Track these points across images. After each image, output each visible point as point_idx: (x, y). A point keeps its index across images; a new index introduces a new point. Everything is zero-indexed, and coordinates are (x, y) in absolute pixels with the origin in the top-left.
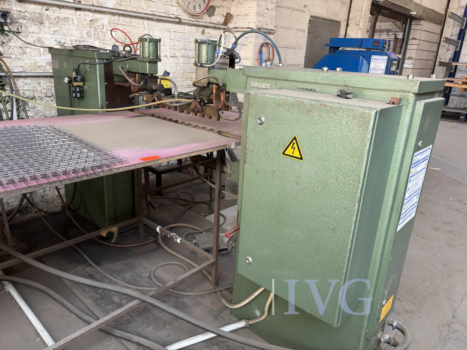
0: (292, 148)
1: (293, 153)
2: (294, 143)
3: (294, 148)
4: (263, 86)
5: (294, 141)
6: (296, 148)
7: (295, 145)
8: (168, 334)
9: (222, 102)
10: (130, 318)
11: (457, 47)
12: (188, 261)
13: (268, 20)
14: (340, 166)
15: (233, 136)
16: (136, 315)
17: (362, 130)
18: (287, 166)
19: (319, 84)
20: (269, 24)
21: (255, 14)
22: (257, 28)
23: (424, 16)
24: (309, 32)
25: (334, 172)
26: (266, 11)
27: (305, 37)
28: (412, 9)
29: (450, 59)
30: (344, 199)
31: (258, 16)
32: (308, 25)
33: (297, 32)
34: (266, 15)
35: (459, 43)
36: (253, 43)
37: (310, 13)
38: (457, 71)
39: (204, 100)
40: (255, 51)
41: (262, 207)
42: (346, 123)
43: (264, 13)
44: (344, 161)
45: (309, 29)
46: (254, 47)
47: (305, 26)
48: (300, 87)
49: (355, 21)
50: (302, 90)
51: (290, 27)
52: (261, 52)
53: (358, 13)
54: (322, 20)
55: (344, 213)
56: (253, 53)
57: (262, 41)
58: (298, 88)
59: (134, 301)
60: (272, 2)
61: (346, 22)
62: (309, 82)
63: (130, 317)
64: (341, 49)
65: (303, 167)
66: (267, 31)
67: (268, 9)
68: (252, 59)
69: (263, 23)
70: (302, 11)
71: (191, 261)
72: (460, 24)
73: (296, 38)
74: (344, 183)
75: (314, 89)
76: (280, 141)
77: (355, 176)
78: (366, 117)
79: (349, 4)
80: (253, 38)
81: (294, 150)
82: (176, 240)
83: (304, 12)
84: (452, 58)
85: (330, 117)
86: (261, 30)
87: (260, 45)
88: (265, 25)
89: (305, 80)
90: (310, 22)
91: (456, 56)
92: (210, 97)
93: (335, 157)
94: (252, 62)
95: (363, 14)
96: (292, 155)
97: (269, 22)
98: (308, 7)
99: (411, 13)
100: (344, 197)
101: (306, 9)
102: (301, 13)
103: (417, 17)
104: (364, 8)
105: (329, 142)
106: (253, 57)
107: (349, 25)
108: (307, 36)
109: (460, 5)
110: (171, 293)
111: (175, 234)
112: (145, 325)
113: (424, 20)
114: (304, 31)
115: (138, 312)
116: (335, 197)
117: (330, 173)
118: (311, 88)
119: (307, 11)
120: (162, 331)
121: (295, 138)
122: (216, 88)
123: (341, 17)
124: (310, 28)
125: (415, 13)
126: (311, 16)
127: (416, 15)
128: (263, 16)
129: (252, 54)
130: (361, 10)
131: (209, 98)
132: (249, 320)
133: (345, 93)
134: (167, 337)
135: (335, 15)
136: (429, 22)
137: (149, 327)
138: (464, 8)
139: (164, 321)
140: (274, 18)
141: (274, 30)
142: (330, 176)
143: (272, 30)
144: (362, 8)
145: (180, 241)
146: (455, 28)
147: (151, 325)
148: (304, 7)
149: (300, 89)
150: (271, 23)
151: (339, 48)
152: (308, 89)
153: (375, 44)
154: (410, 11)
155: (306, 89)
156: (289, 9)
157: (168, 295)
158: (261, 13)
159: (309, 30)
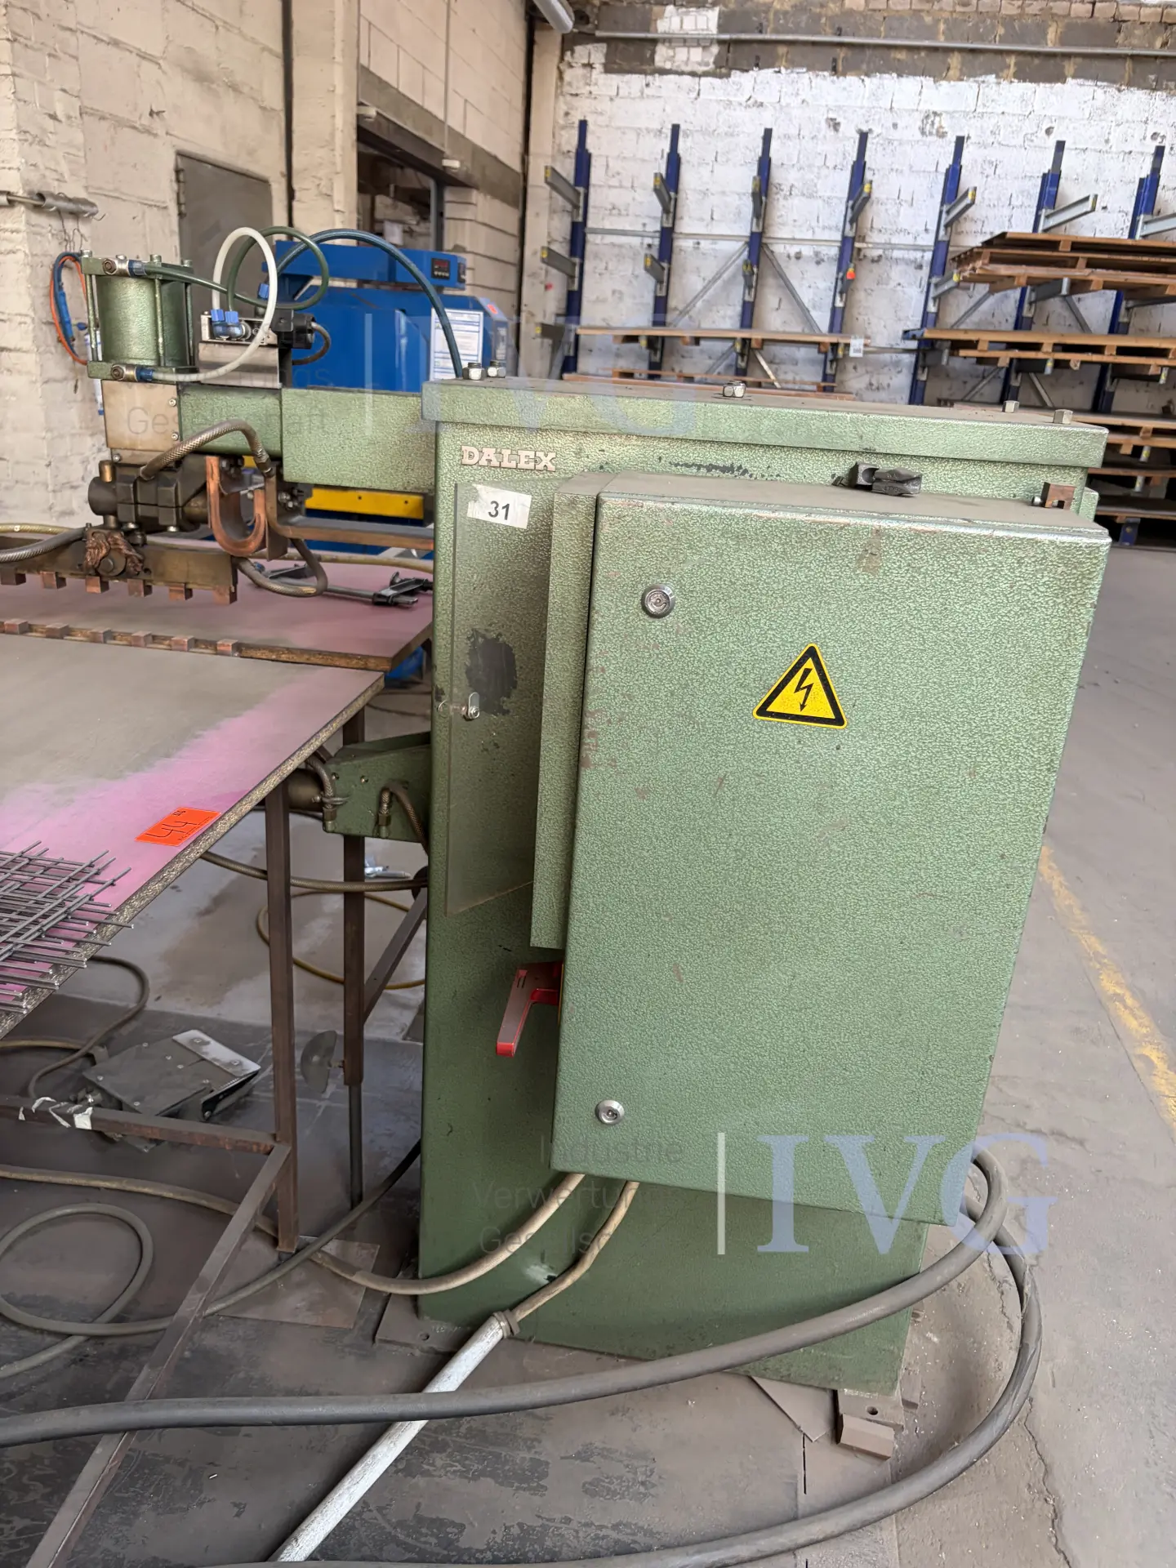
0: (798, 689)
1: (803, 706)
2: (807, 672)
3: (809, 687)
4: (523, 460)
5: (809, 664)
6: (818, 687)
7: (813, 678)
8: (235, 1505)
9: (261, 528)
10: (27, 1522)
11: (572, 277)
12: (114, 1185)
13: (63, 162)
14: (989, 726)
15: (306, 656)
16: (47, 1497)
17: (1065, 605)
18: (777, 752)
19: (762, 446)
20: (67, 176)
21: (13, 134)
22: (30, 193)
23: (477, 176)
24: (181, 215)
25: (966, 748)
26: (50, 124)
27: (172, 232)
28: (447, 151)
29: (558, 315)
30: (999, 829)
31: (26, 144)
32: (175, 186)
33: (144, 213)
34: (51, 140)
35: (574, 265)
36: (20, 256)
37: (176, 142)
38: (581, 353)
39: (162, 522)
40: (36, 287)
41: (667, 915)
42: (1011, 587)
43: (44, 131)
44: (1001, 710)
45: (179, 204)
46: (28, 271)
47: (165, 190)
48: (685, 459)
49: (317, 182)
50: (694, 470)
51: (116, 190)
52: (57, 293)
53: (322, 153)
54: (216, 169)
55: (998, 873)
56: (30, 295)
57: (55, 250)
58: (676, 465)
59: (98, 1450)
60: (64, 91)
61: (284, 181)
62: (721, 443)
63: (23, 1517)
64: (316, 281)
65: (844, 749)
66: (71, 206)
67: (53, 117)
68: (28, 320)
69: (47, 173)
70: (148, 131)
71: (125, 1180)
72: (569, 207)
73: (144, 236)
74: (1002, 778)
75: (740, 467)
76: (749, 668)
77: (1039, 751)
78: (1081, 563)
79: (282, 116)
80: (17, 231)
81: (807, 694)
82: (65, 1124)
83: (155, 135)
84: (562, 311)
85: (952, 570)
86: (49, 201)
87: (49, 262)
88: (56, 183)
89: (711, 436)
90: (181, 177)
91: (573, 304)
92: (186, 509)
93: (968, 702)
94: (31, 336)
95: (338, 160)
96: (798, 712)
97: (64, 168)
98: (163, 119)
99: (446, 163)
100: (998, 825)
101: (157, 126)
102: (145, 138)
103: (461, 178)
104: (339, 136)
105: (948, 653)
106: (32, 314)
107: (297, 195)
108: (176, 228)
109: (559, 145)
110: (130, 1340)
111: (48, 1099)
112: (115, 1518)
113: (476, 187)
114: (165, 208)
115: (43, 1480)
116: (967, 829)
117: (950, 754)
118: (728, 464)
119: (161, 132)
120: (201, 1504)
121: (811, 653)
122: (222, 471)
123: (269, 165)
124: (182, 200)
125: (456, 164)
126: (180, 154)
127: (460, 169)
128: (42, 143)
129: (28, 301)
130: (329, 144)
131: (183, 511)
132: (513, 1307)
133: (897, 478)
134: (238, 1515)
135: (251, 153)
136: (489, 197)
137: (136, 1514)
138: (573, 155)
139: (181, 1464)
140: (81, 154)
141: (93, 205)
142: (951, 763)
143: (85, 202)
144: (333, 135)
145: (93, 1119)
146: (556, 218)
147: (140, 1503)
148: (151, 113)
149: (684, 470)
150: (73, 173)
151: (309, 278)
152: (716, 468)
153: (439, 270)
154: (441, 154)
155: (710, 468)
156: (102, 118)
157: (122, 1354)
158: (34, 131)
159: (183, 208)
